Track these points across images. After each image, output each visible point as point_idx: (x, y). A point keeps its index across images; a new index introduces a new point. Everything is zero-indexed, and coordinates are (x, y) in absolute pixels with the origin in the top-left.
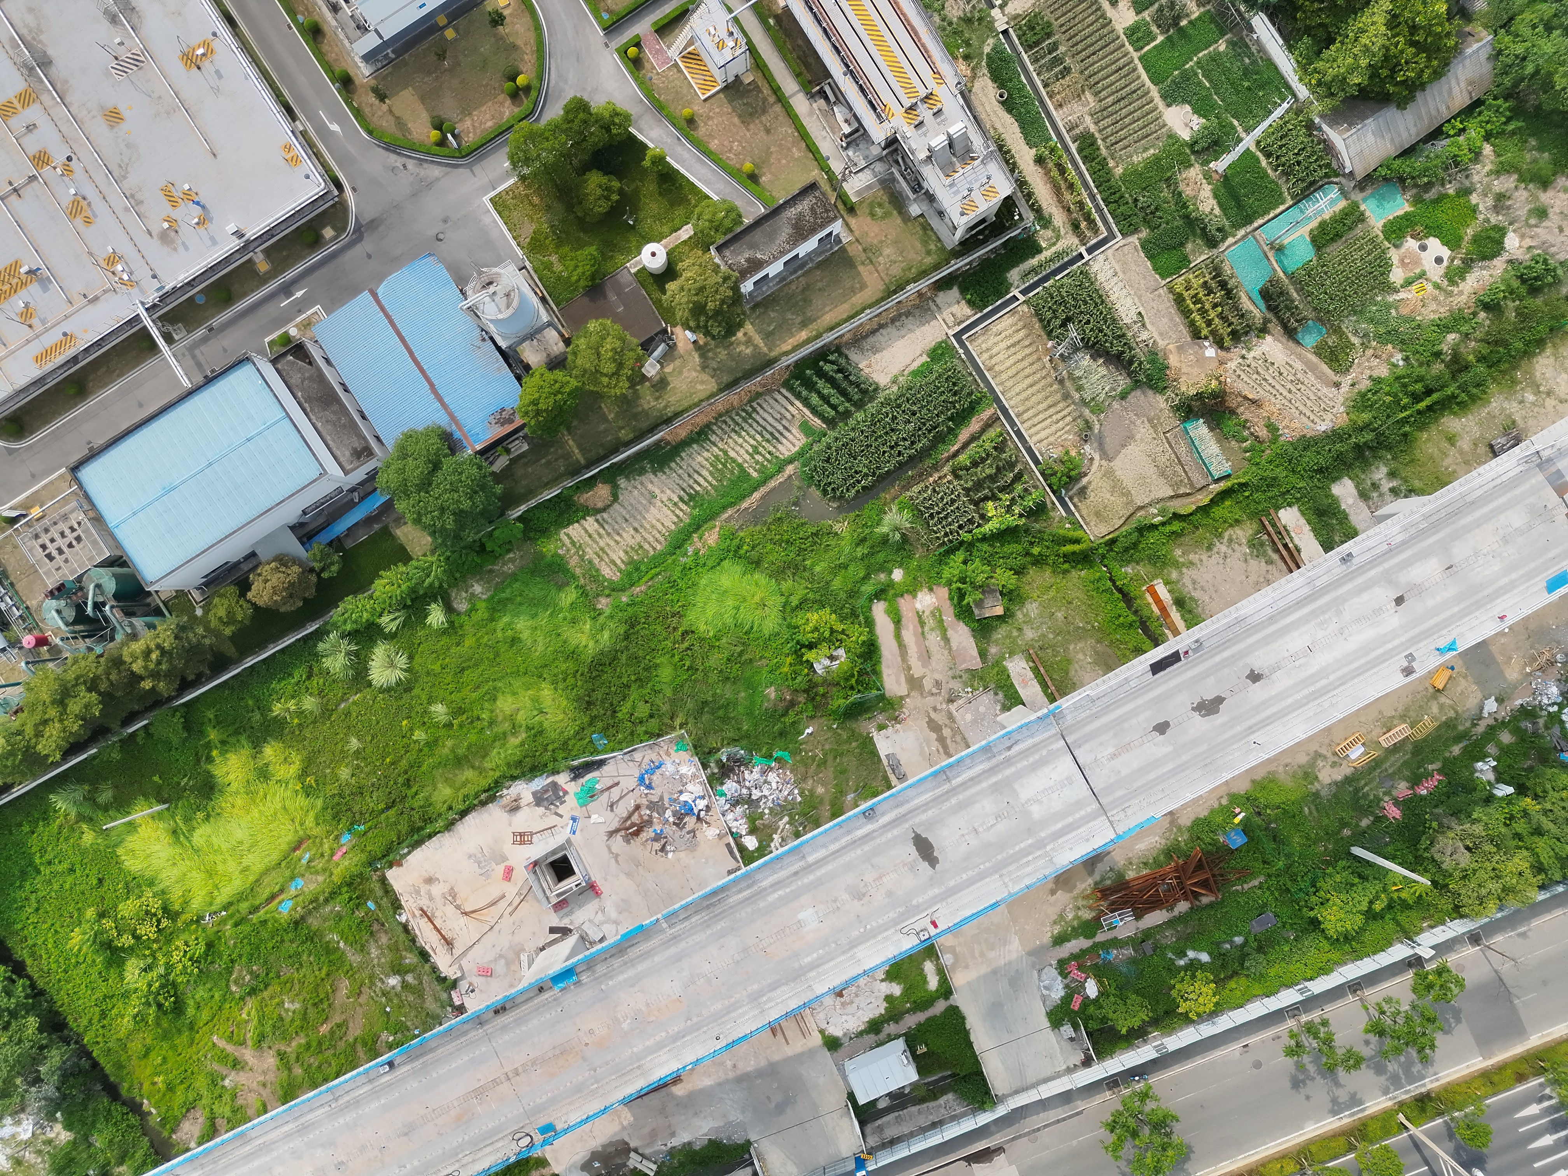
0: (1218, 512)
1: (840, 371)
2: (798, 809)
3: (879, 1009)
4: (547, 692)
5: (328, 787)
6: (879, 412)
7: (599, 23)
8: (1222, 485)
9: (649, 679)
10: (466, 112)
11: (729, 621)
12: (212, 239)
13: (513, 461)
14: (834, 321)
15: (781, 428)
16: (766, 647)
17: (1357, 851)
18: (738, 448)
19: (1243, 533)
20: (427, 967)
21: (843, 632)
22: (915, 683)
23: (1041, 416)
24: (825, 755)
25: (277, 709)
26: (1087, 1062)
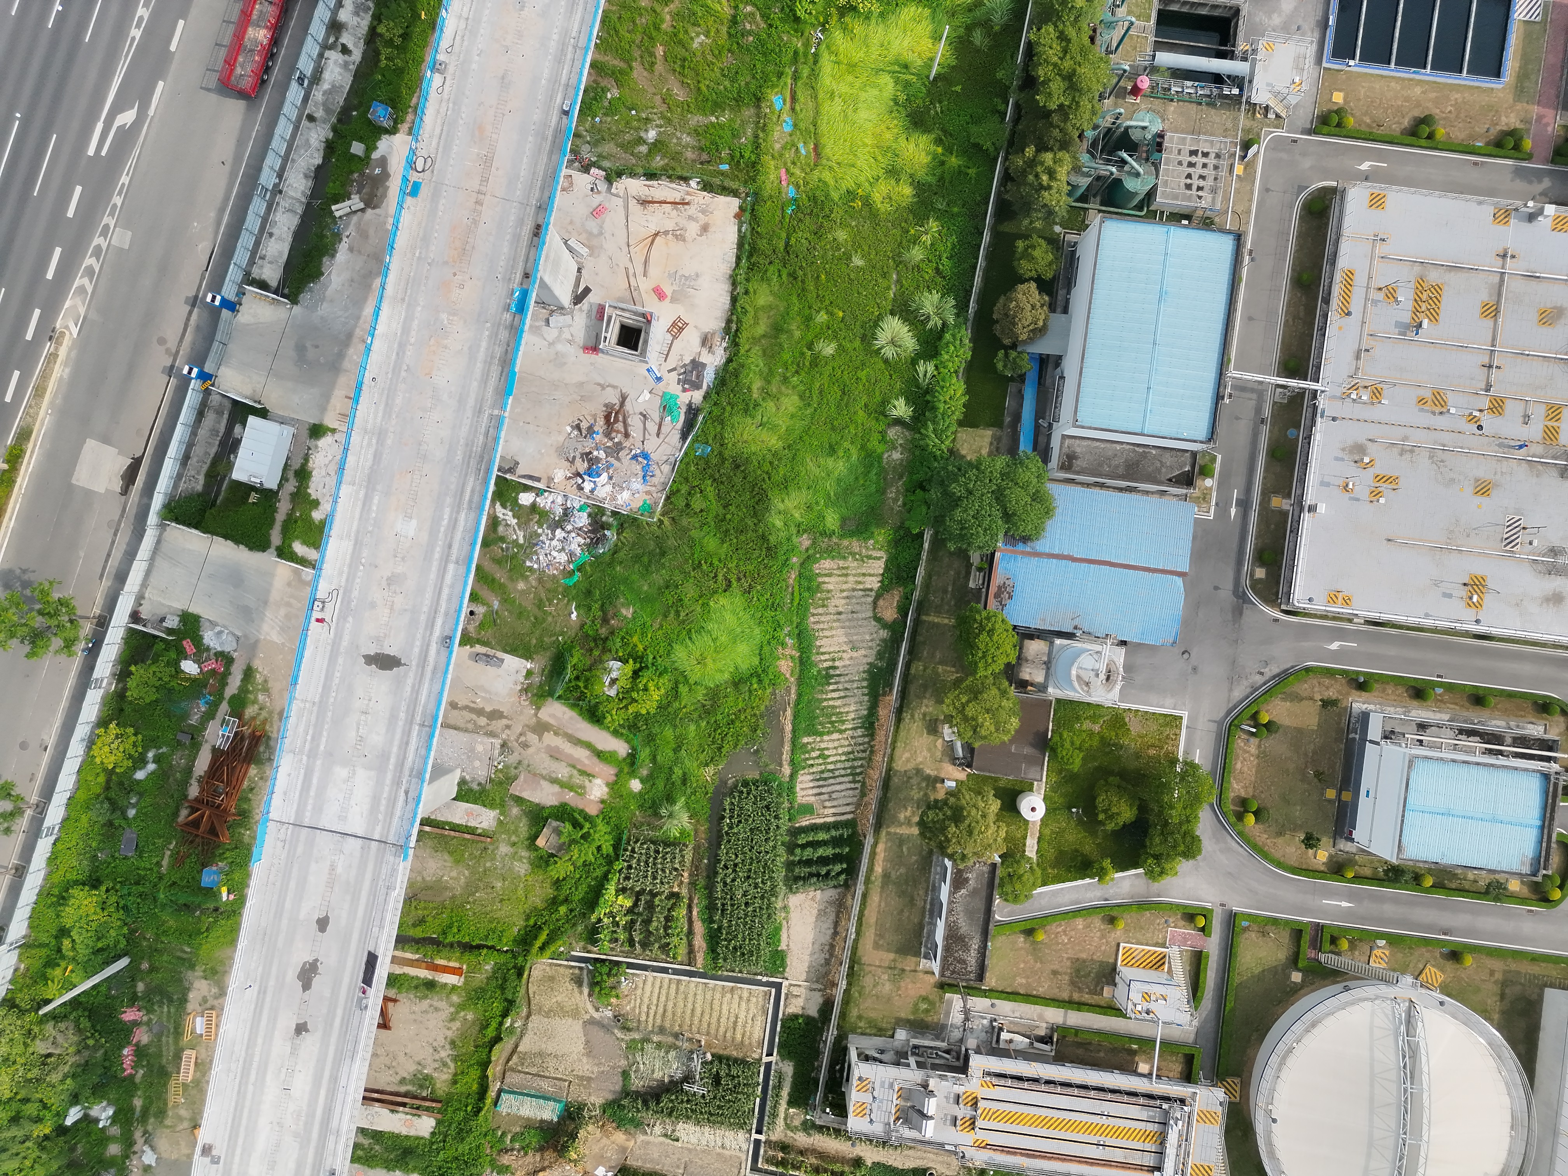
0: (475, 1073)
1: (828, 873)
2: (521, 556)
3: (314, 490)
4: (774, 442)
5: (841, 212)
6: (771, 878)
7: (1243, 914)
8: (492, 1094)
9: (718, 528)
10: (1262, 756)
11: (710, 626)
12: (1328, 485)
13: (969, 566)
14: (869, 901)
15: (824, 790)
16: (666, 636)
17: (124, 962)
18: (836, 744)
19: (442, 1079)
20: (640, 171)
21: (626, 707)
22: (541, 728)
23: (663, 998)
24: (545, 612)
25: (933, 225)
26: (135, 617)
